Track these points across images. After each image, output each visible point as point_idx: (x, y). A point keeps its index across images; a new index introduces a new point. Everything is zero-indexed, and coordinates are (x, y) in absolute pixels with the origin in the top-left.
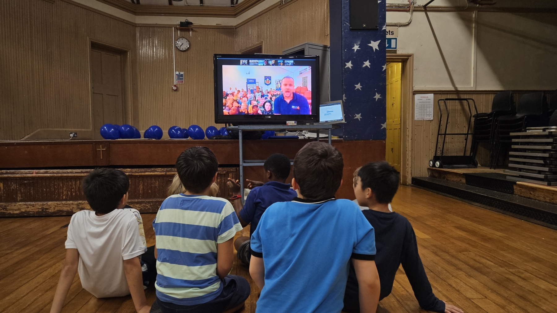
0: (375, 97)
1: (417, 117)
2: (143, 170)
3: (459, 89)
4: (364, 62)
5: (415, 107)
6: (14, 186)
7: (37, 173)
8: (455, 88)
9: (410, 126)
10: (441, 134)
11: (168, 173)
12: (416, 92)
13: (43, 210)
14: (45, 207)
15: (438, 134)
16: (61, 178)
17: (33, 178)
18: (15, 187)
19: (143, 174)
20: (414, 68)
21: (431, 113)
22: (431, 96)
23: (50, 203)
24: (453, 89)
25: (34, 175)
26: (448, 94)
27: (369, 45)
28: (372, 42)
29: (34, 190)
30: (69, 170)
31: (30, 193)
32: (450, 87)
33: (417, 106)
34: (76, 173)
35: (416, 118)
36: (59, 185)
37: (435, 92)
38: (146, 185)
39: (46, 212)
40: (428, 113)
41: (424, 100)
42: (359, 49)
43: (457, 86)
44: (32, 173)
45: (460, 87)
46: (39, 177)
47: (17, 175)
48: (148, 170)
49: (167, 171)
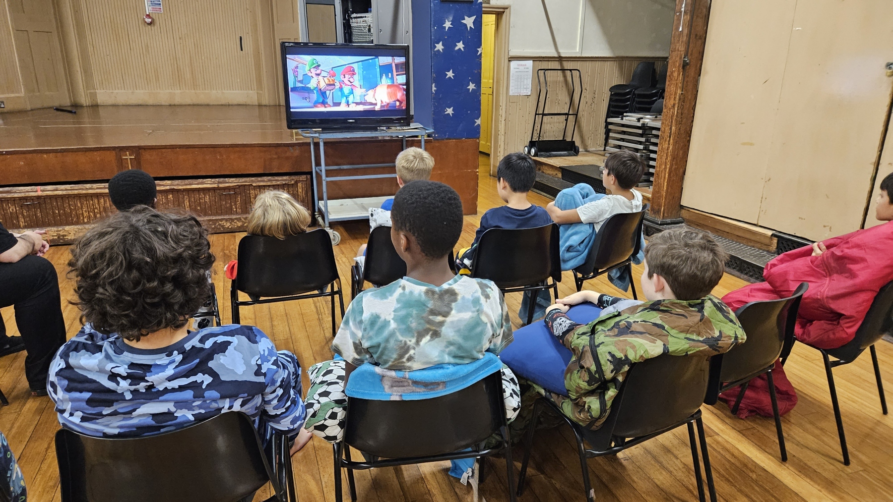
0: (468, 88)
1: (512, 91)
2: (187, 181)
3: (563, 55)
4: (457, 44)
5: (511, 78)
6: (12, 209)
7: (42, 191)
8: (558, 53)
9: (504, 103)
10: (539, 114)
11: (221, 185)
12: (512, 59)
13: (59, 237)
14: (61, 233)
15: (536, 114)
16: (79, 196)
17: (39, 197)
18: (14, 209)
19: (188, 187)
20: (511, 25)
21: (528, 87)
22: (530, 63)
23: (67, 228)
24: (556, 55)
25: (40, 193)
26: (549, 61)
27: (463, 21)
28: (466, 18)
29: (41, 212)
30: (88, 186)
31: (37, 217)
32: (552, 53)
33: (512, 77)
34: (98, 188)
35: (511, 93)
36: (76, 205)
37: (535, 59)
38: (193, 200)
39: (63, 239)
40: (525, 87)
41: (522, 68)
42: (451, 26)
43: (560, 51)
44: (36, 191)
45: (564, 53)
46: (47, 196)
47: (16, 195)
48: (194, 183)
49: (219, 183)
